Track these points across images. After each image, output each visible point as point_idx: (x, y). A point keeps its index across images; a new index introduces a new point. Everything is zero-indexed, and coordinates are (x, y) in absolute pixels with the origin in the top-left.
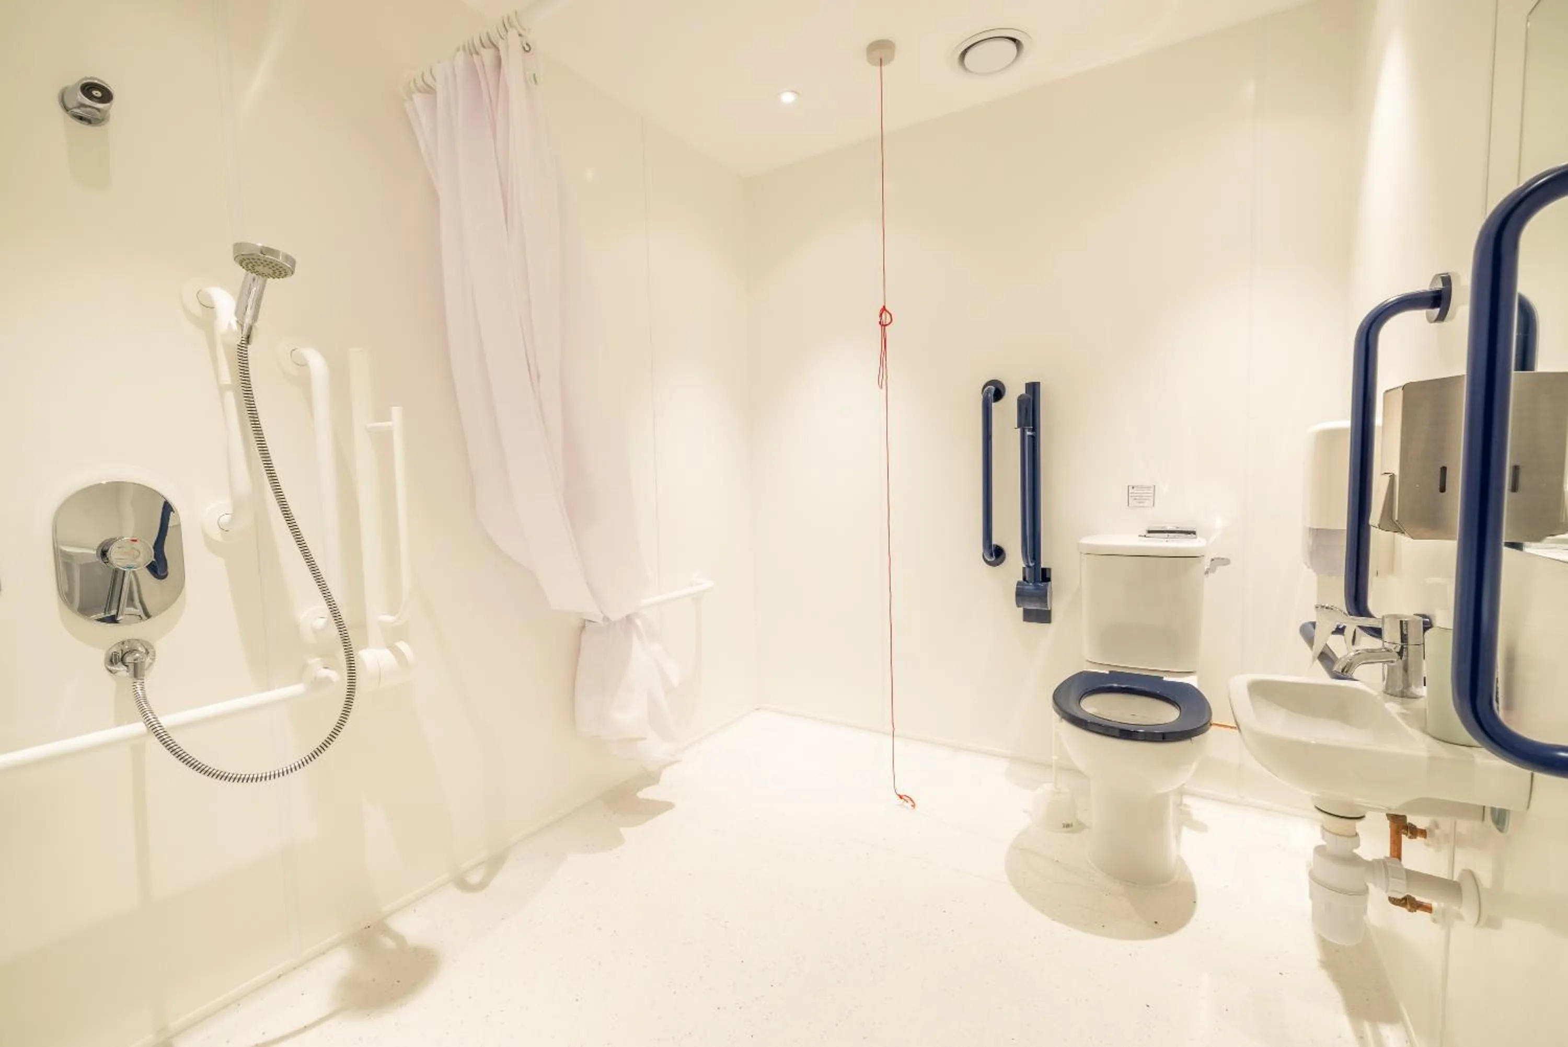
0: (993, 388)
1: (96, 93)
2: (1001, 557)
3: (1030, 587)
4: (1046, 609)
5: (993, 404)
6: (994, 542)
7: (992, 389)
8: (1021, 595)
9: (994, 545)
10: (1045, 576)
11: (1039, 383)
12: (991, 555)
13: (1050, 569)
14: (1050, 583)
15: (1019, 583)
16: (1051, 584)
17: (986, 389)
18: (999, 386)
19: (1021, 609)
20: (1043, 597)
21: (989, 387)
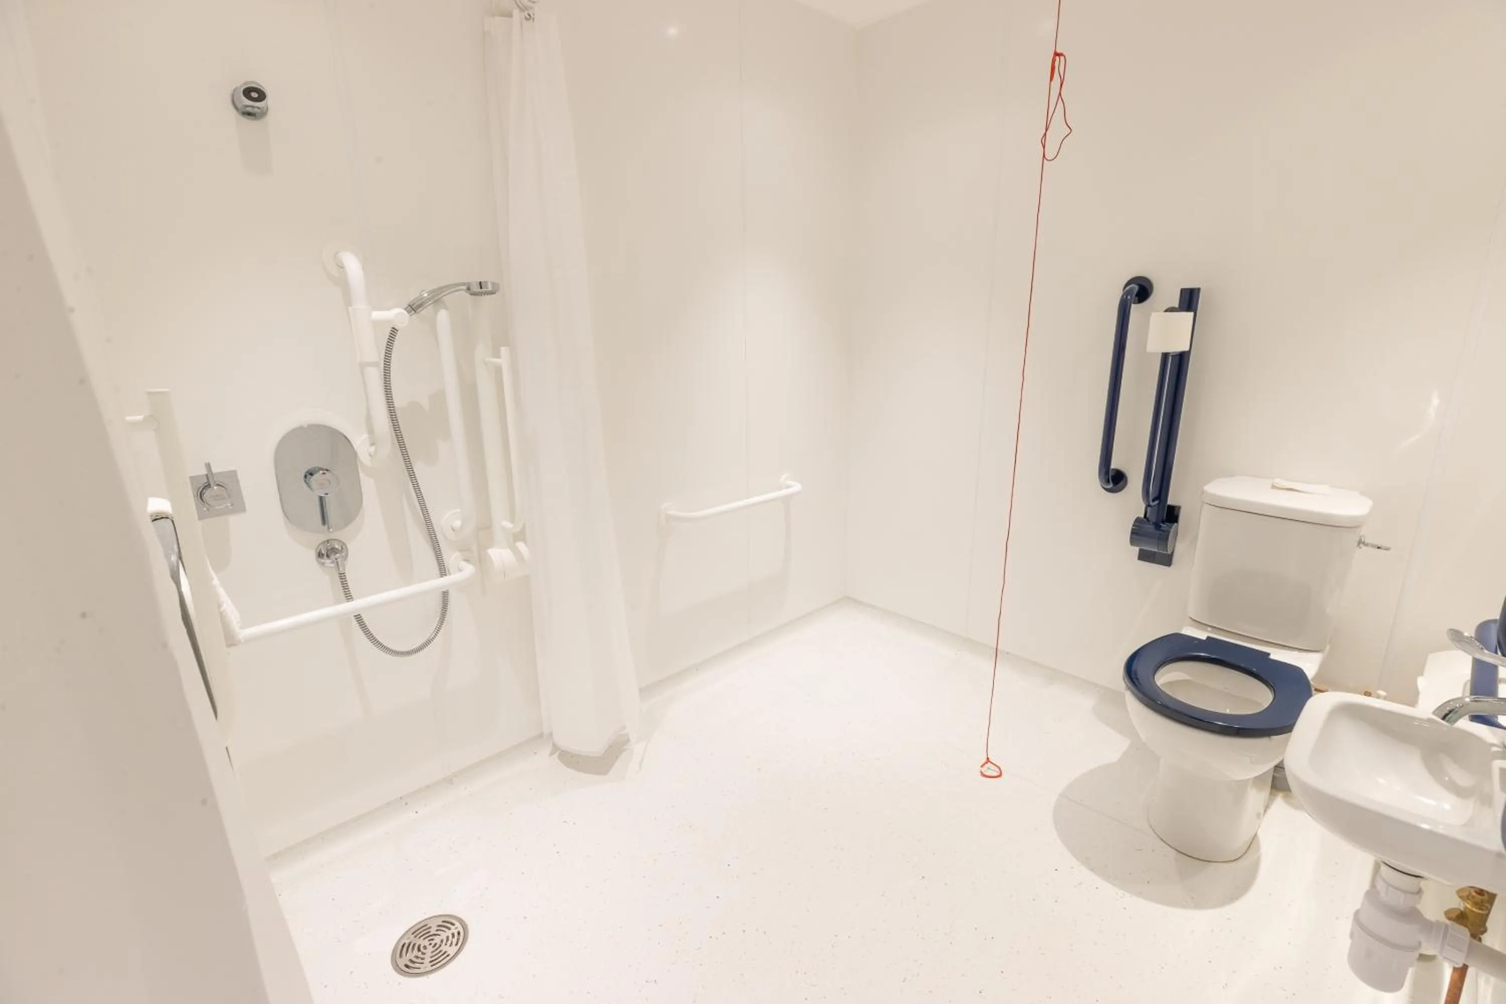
0: (1136, 288)
1: (255, 95)
2: (1121, 484)
3: (1150, 528)
4: (1166, 553)
5: (1133, 306)
6: (1114, 465)
7: (1134, 288)
8: (1138, 533)
9: (1113, 469)
10: (1172, 515)
11: (1199, 289)
12: (1108, 482)
13: (1179, 508)
14: (1176, 524)
15: (1138, 520)
16: (1178, 525)
17: (1128, 288)
18: (1144, 284)
19: (1137, 549)
20: (1164, 539)
21: (1130, 286)
